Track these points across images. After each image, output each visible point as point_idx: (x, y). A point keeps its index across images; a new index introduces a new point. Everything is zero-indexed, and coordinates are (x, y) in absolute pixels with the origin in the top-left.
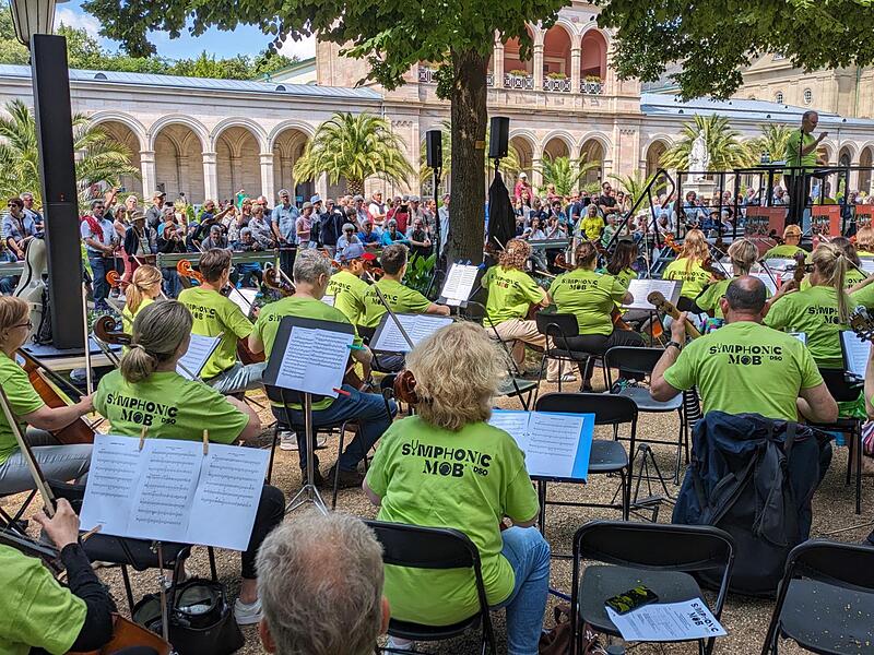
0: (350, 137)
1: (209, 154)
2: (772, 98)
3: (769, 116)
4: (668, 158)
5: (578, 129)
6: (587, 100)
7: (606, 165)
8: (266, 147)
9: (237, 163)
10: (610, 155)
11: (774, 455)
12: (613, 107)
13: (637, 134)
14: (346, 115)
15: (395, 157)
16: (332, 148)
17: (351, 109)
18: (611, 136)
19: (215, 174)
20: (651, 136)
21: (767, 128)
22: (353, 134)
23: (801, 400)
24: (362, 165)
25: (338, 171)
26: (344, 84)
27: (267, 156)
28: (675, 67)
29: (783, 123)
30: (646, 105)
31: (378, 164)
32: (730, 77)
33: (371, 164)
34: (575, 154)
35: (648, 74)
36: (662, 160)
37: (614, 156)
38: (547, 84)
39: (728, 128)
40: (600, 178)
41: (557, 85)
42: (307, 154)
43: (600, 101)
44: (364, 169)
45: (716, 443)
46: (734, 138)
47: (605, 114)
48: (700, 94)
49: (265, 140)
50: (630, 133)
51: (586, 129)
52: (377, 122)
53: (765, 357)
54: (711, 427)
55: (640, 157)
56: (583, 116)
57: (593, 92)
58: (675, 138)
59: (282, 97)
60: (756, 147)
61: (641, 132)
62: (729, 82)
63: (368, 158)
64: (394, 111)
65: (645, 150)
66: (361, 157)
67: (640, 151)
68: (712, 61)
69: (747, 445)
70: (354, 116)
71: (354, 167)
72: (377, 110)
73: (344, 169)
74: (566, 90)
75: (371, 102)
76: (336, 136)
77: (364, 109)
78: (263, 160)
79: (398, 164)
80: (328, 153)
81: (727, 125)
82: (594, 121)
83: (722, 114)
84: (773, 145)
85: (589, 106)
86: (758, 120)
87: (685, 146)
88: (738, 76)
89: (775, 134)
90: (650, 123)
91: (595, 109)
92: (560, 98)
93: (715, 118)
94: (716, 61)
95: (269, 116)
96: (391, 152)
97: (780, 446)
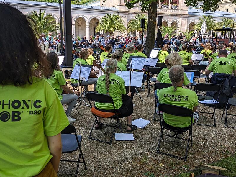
0: (110, 20)
1: (73, 25)
2: (225, 10)
3: (224, 16)
4: (195, 27)
5: (171, 19)
6: (173, 11)
7: (178, 29)
8: (88, 23)
9: (80, 27)
10: (179, 26)
11: (227, 80)
12: (180, 12)
13: (187, 20)
14: (109, 15)
15: (122, 26)
16: (106, 23)
17: (110, 13)
18: (179, 20)
19: (75, 30)
20: (190, 21)
21: (223, 19)
22: (111, 20)
23: (233, 73)
24: (113, 28)
25: (107, 29)
26: (108, 6)
27: (88, 25)
28: (201, 3)
29: (228, 18)
30: (189, 12)
31: (118, 28)
32: (216, 6)
33: (116, 28)
34: (169, 26)
35: (194, 5)
36: (193, 27)
37: (180, 26)
38: (162, 6)
39: (212, 19)
40: (176, 32)
41: (165, 6)
42: (99, 25)
43: (177, 11)
44: (114, 29)
45: (216, 78)
46: (214, 21)
47: (178, 15)
48: (207, 10)
49: (87, 21)
50: (185, 20)
51: (172, 19)
52: (118, 17)
53: (227, 64)
54: (215, 75)
55: (187, 26)
56: (172, 15)
57: (175, 8)
58: (197, 21)
59: (92, 10)
60: (220, 24)
61: (188, 19)
62: (215, 7)
63: (115, 26)
64: (121, 13)
65: (189, 24)
66: (113, 26)
67: (187, 25)
68: (211, 2)
69: (222, 79)
70: (111, 15)
71: (111, 28)
72: (116, 13)
73: (109, 29)
74: (168, 8)
75: (115, 11)
76: (107, 20)
77: (114, 13)
78: (87, 26)
79: (123, 28)
80: (105, 25)
81: (212, 18)
82: (175, 16)
83: (211, 15)
84: (225, 24)
85: (174, 12)
86: (221, 17)
87: (200, 24)
88: (218, 5)
89: (225, 21)
90: (190, 17)
91: (175, 13)
92: (166, 10)
93: (209, 16)
94: (212, 2)
95: (89, 15)
96: (121, 25)
97: (229, 79)
